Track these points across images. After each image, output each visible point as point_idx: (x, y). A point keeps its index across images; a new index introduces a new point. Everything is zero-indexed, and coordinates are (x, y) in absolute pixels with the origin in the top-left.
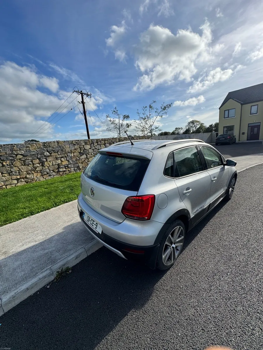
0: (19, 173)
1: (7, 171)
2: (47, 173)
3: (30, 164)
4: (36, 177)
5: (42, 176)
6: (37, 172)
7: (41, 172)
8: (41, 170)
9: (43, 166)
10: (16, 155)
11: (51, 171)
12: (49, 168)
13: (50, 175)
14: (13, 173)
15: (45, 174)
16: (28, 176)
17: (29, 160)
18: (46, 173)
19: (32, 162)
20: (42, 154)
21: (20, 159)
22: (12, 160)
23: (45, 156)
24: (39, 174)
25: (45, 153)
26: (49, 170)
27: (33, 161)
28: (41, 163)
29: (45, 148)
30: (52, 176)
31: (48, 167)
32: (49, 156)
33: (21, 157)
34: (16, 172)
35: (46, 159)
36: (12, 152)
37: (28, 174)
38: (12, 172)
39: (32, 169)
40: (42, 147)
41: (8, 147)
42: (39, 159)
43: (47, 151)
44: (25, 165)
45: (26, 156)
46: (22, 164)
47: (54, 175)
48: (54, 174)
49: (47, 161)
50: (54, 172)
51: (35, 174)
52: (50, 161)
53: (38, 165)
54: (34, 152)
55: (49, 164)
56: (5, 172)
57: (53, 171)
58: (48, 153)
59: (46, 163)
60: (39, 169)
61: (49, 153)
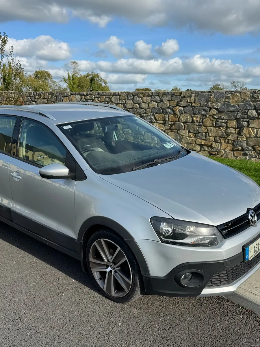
0: (206, 137)
1: (194, 131)
2: (243, 150)
3: (223, 127)
4: (224, 150)
5: (233, 150)
6: (228, 143)
7: (233, 144)
8: (234, 141)
9: (239, 133)
10: (211, 109)
11: (250, 148)
12: (249, 140)
13: (245, 154)
14: (200, 135)
15: (238, 150)
16: (214, 145)
17: (223, 119)
18: (240, 148)
19: (226, 123)
20: (245, 112)
21: (213, 116)
22: (203, 115)
23: (248, 117)
24: (230, 147)
25: (250, 111)
26: (247, 144)
27: (229, 121)
28: (238, 127)
29: (253, 101)
30: (248, 158)
31: (247, 137)
32: (254, 118)
33: (216, 112)
34: (202, 135)
35: (248, 122)
36: (207, 103)
37: (216, 141)
38: (199, 133)
39: (223, 134)
40: (248, 99)
41: (205, 96)
42: (238, 120)
43: (255, 109)
44: (215, 126)
45: (222, 112)
46: (213, 124)
47: (251, 157)
48: (253, 153)
49: (248, 126)
50: (254, 149)
51: (224, 145)
52: (253, 128)
53: (233, 131)
54: (234, 106)
55: (250, 133)
56: (192, 131)
57: (253, 147)
58: (254, 112)
59: (245, 130)
60: (232, 138)
61: (257, 112)
